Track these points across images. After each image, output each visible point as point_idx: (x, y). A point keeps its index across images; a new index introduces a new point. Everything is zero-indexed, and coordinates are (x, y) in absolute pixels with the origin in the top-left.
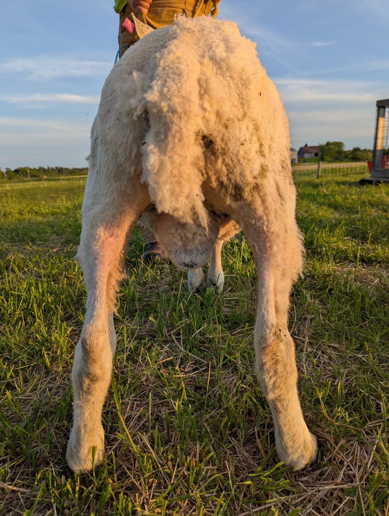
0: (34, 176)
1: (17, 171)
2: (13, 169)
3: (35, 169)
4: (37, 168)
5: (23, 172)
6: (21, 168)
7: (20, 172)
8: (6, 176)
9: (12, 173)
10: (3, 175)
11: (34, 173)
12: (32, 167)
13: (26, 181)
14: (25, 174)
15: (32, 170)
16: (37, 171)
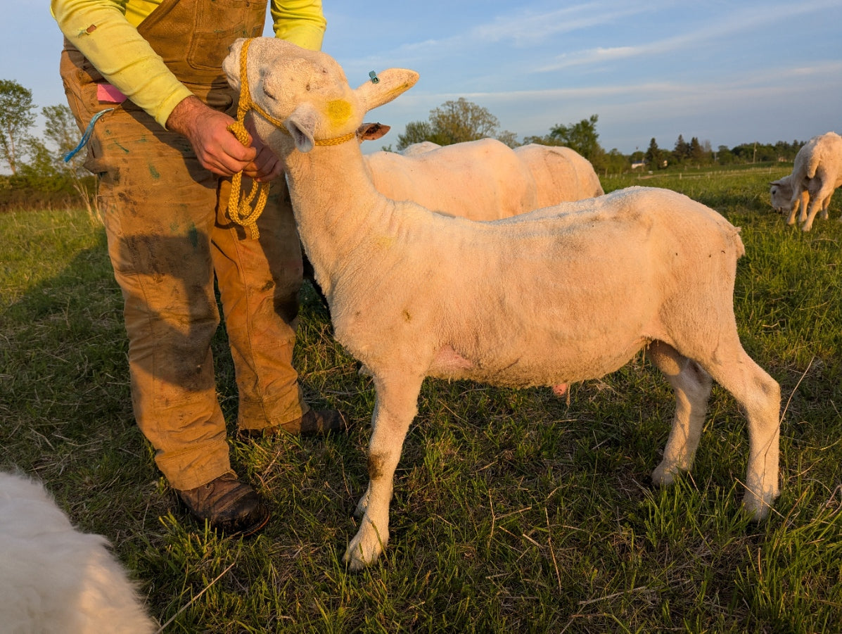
0: (765, 159)
1: (737, 151)
2: (731, 148)
3: (770, 146)
4: (774, 145)
5: (747, 152)
6: (745, 145)
7: (742, 153)
8: (717, 159)
9: (728, 154)
10: (713, 157)
11: (765, 152)
12: (764, 143)
13: (745, 168)
14: (750, 155)
15: (765, 147)
16: (772, 150)
